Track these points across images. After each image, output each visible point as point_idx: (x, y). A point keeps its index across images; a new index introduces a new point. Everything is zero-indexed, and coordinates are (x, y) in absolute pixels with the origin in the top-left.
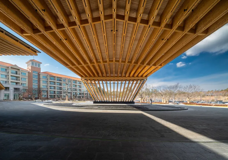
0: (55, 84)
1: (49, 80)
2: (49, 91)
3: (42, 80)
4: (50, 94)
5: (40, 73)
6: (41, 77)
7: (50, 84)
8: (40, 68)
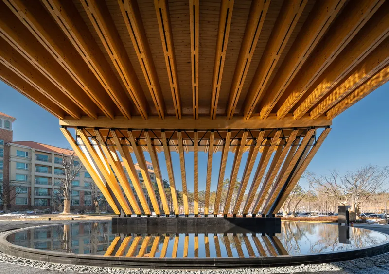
0: (50, 172)
1: (34, 162)
2: (33, 189)
3: (15, 160)
4: (37, 197)
5: (11, 144)
6: (13, 152)
7: (37, 171)
8: (11, 132)
